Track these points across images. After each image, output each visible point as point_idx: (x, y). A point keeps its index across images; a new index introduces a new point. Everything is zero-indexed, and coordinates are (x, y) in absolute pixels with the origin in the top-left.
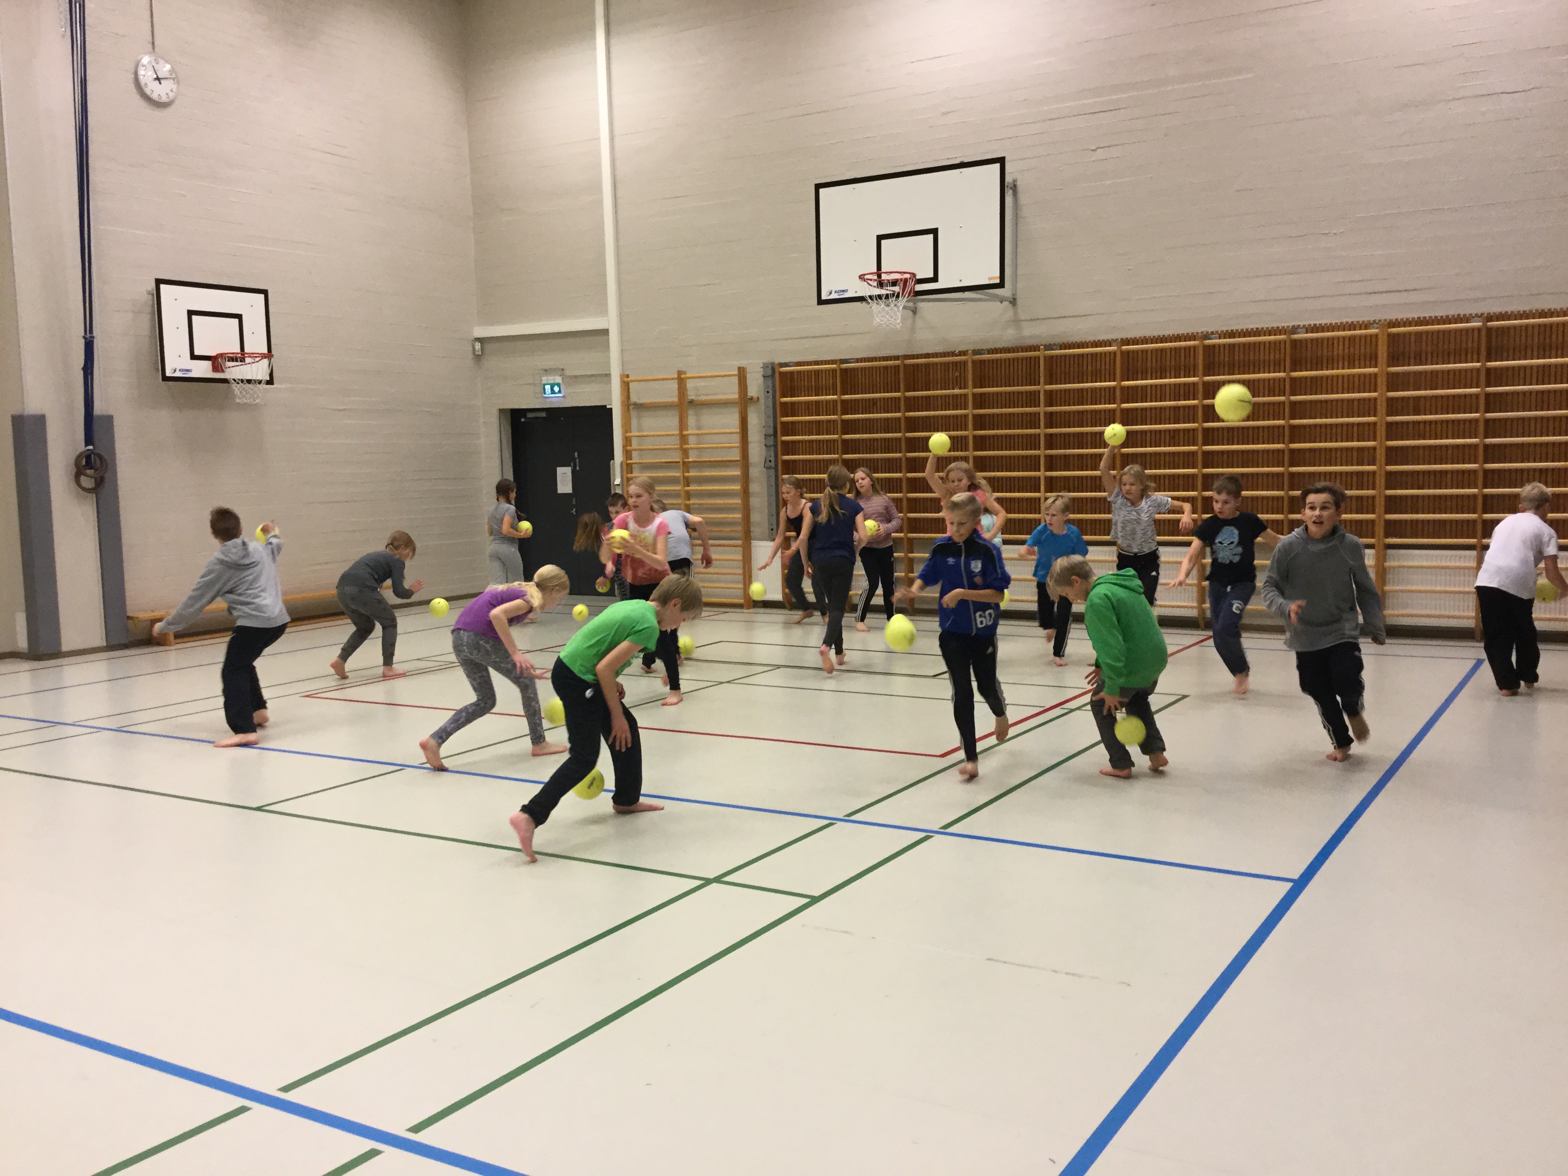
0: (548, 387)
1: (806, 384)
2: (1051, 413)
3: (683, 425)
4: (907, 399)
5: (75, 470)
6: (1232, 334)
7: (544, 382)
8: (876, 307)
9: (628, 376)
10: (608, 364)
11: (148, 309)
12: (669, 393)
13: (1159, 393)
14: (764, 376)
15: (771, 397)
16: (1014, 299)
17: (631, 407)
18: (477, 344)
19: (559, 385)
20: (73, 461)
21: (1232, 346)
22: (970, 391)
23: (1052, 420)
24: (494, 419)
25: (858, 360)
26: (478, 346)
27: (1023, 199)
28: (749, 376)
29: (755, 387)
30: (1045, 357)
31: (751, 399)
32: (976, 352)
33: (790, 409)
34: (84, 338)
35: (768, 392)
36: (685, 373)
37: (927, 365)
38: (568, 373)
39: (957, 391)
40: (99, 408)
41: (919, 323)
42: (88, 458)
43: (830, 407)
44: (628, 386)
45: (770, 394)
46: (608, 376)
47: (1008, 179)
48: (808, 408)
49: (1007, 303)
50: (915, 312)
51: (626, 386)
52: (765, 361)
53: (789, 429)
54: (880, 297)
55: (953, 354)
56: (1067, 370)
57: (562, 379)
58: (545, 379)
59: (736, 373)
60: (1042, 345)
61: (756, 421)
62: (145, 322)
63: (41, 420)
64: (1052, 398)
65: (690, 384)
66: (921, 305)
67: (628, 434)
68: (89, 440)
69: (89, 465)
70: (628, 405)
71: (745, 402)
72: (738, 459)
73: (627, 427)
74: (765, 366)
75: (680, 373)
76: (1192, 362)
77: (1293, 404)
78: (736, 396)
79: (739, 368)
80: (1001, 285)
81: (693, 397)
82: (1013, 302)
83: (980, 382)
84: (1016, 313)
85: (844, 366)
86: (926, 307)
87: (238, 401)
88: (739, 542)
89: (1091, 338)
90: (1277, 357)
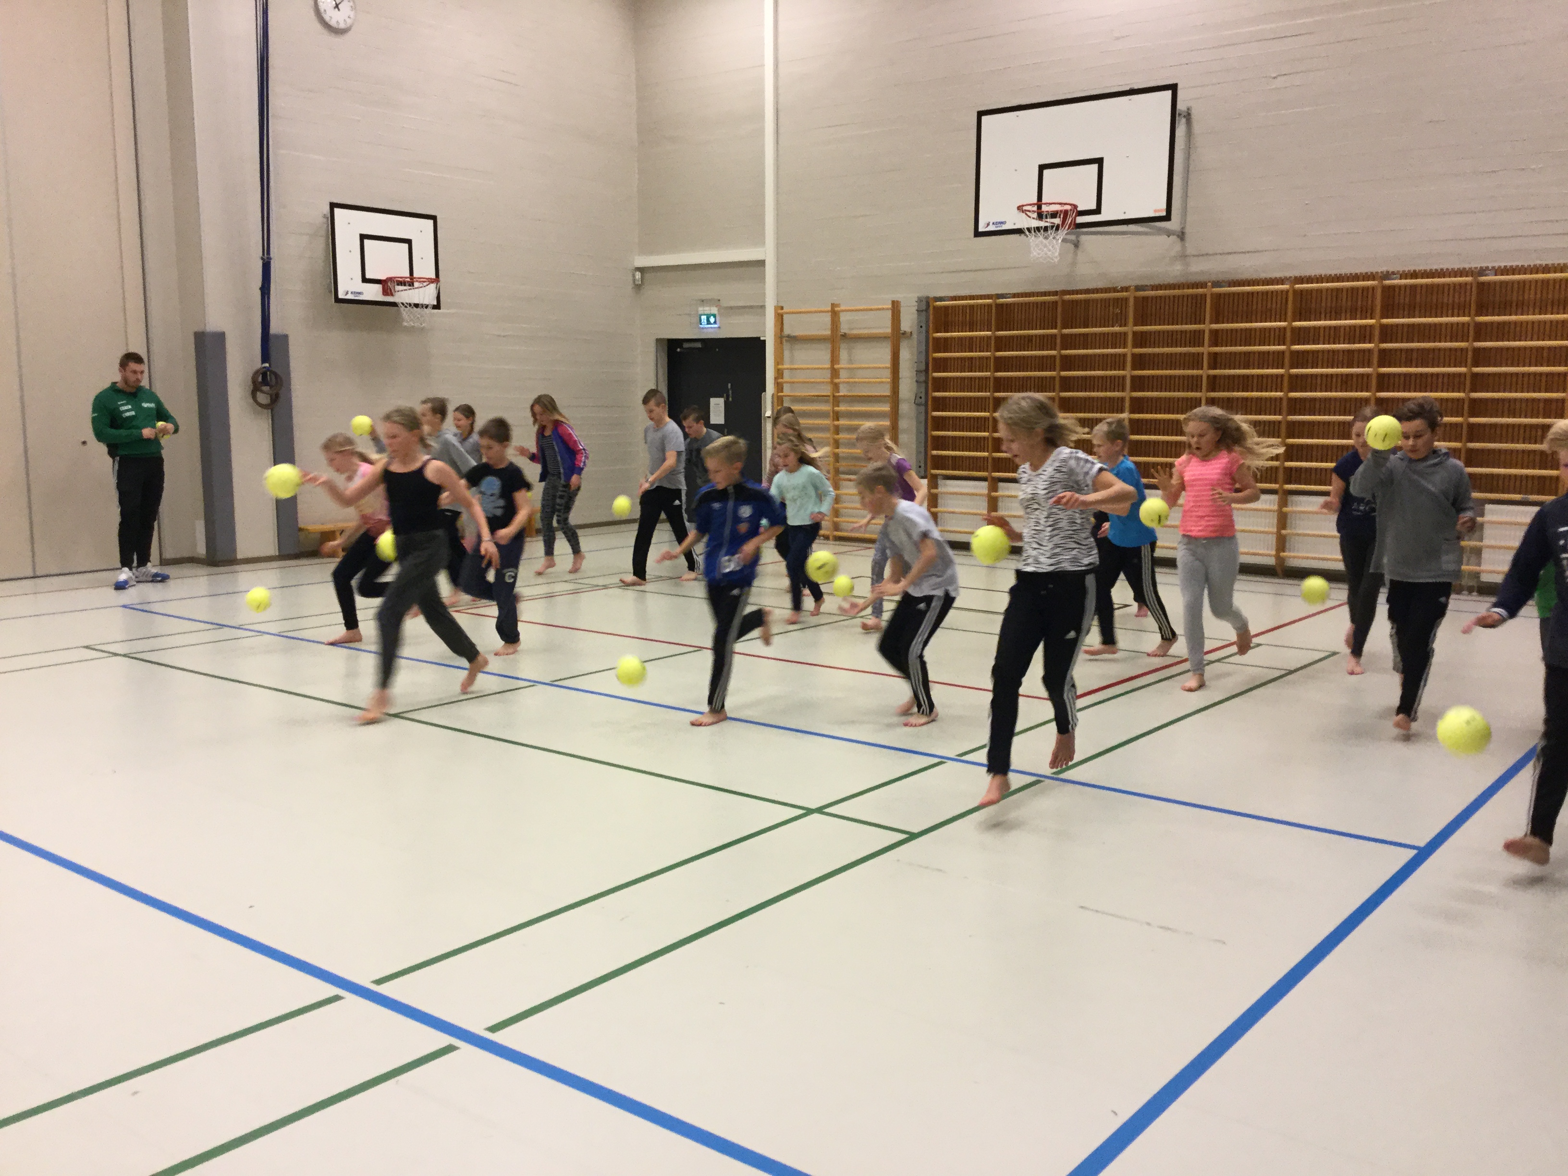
0: (704, 318)
1: (960, 319)
2: (1216, 354)
3: (834, 359)
4: (1064, 336)
5: (252, 387)
6: (1414, 275)
7: (700, 312)
8: (1033, 240)
9: (782, 308)
10: (764, 295)
11: (323, 232)
12: (821, 326)
13: (1334, 334)
14: (917, 310)
15: (924, 332)
16: (1183, 233)
17: (784, 340)
18: (637, 273)
19: (715, 316)
20: (250, 378)
21: (1413, 287)
22: (1130, 329)
23: (1216, 361)
24: (652, 348)
25: (1015, 295)
26: (638, 275)
27: (1197, 128)
28: (903, 310)
29: (909, 321)
30: (1212, 294)
31: (904, 333)
32: (1138, 288)
33: (944, 345)
34: (262, 259)
35: (921, 327)
36: (838, 305)
37: (1087, 301)
38: (724, 304)
39: (1117, 329)
40: (274, 329)
41: (1081, 256)
42: (264, 375)
43: (983, 345)
44: (782, 319)
45: (924, 327)
46: (763, 307)
47: (1181, 106)
48: (962, 343)
49: (1175, 237)
50: (1076, 245)
51: (780, 318)
52: (920, 295)
53: (942, 365)
54: (1038, 229)
55: (1115, 290)
56: (1235, 309)
57: (718, 310)
58: (701, 310)
59: (890, 306)
60: (1209, 282)
61: (908, 355)
62: (320, 245)
63: (220, 338)
64: (1217, 338)
65: (844, 318)
66: (1084, 239)
67: (780, 367)
68: (265, 357)
69: (265, 382)
70: (782, 338)
71: (897, 337)
72: (889, 394)
73: (779, 360)
74: (920, 300)
75: (833, 305)
76: (1370, 302)
77: (1477, 351)
78: (889, 330)
79: (893, 302)
80: (1167, 218)
81: (847, 331)
82: (1182, 236)
83: (1141, 319)
85: (1000, 301)
86: (1088, 240)
87: (405, 324)
89: (1263, 276)
90: (1462, 299)
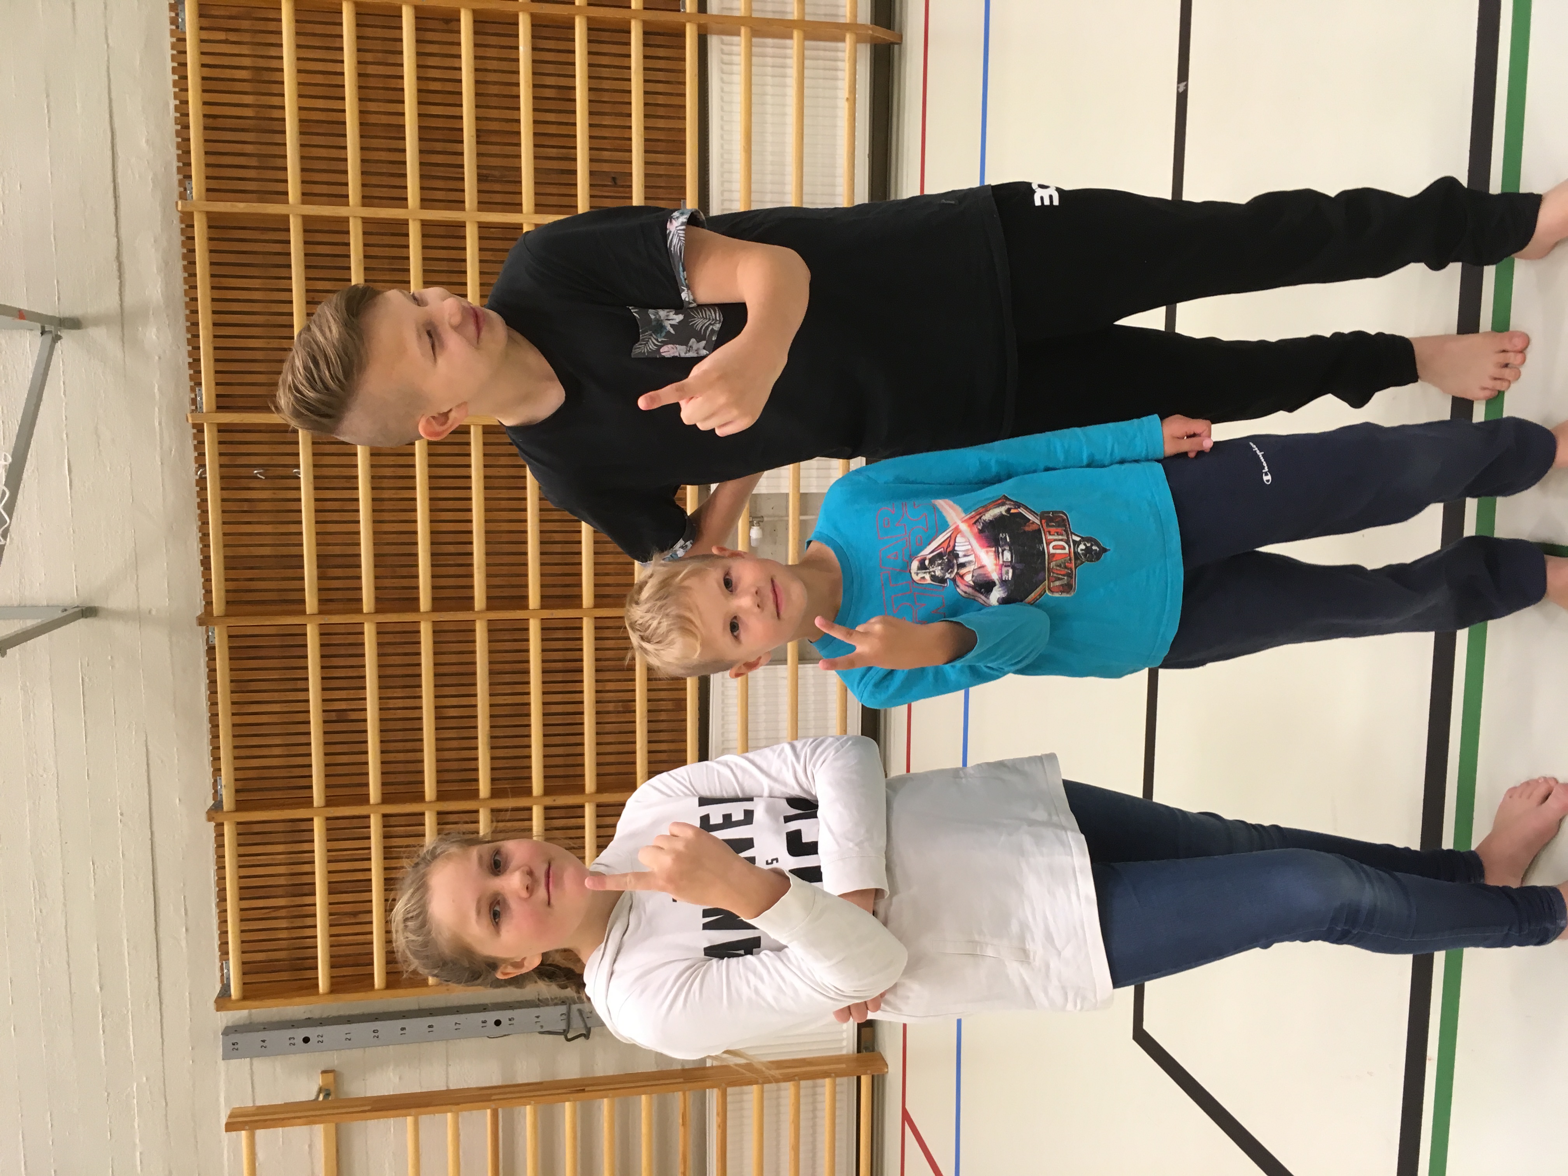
1: (283, 924)
14: (260, 1056)
15: (320, 1030)
23: (384, 190)
25: (217, 771)
28: (259, 1099)
29: (291, 1077)
31: (325, 1088)
33: (351, 967)
35: (306, 1040)
45: (310, 1033)
48: (347, 914)
52: (220, 1053)
56: (254, 162)
59: (246, 1135)
60: (177, 206)
71: (336, 1108)
72: (489, 1111)
74: (230, 1051)
78: (318, 1131)
84: (97, 321)
85: (228, 803)
88: (713, 1096)
